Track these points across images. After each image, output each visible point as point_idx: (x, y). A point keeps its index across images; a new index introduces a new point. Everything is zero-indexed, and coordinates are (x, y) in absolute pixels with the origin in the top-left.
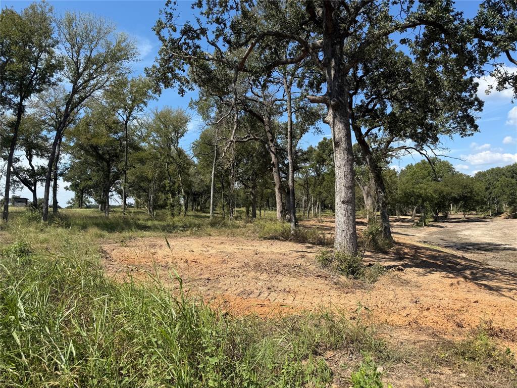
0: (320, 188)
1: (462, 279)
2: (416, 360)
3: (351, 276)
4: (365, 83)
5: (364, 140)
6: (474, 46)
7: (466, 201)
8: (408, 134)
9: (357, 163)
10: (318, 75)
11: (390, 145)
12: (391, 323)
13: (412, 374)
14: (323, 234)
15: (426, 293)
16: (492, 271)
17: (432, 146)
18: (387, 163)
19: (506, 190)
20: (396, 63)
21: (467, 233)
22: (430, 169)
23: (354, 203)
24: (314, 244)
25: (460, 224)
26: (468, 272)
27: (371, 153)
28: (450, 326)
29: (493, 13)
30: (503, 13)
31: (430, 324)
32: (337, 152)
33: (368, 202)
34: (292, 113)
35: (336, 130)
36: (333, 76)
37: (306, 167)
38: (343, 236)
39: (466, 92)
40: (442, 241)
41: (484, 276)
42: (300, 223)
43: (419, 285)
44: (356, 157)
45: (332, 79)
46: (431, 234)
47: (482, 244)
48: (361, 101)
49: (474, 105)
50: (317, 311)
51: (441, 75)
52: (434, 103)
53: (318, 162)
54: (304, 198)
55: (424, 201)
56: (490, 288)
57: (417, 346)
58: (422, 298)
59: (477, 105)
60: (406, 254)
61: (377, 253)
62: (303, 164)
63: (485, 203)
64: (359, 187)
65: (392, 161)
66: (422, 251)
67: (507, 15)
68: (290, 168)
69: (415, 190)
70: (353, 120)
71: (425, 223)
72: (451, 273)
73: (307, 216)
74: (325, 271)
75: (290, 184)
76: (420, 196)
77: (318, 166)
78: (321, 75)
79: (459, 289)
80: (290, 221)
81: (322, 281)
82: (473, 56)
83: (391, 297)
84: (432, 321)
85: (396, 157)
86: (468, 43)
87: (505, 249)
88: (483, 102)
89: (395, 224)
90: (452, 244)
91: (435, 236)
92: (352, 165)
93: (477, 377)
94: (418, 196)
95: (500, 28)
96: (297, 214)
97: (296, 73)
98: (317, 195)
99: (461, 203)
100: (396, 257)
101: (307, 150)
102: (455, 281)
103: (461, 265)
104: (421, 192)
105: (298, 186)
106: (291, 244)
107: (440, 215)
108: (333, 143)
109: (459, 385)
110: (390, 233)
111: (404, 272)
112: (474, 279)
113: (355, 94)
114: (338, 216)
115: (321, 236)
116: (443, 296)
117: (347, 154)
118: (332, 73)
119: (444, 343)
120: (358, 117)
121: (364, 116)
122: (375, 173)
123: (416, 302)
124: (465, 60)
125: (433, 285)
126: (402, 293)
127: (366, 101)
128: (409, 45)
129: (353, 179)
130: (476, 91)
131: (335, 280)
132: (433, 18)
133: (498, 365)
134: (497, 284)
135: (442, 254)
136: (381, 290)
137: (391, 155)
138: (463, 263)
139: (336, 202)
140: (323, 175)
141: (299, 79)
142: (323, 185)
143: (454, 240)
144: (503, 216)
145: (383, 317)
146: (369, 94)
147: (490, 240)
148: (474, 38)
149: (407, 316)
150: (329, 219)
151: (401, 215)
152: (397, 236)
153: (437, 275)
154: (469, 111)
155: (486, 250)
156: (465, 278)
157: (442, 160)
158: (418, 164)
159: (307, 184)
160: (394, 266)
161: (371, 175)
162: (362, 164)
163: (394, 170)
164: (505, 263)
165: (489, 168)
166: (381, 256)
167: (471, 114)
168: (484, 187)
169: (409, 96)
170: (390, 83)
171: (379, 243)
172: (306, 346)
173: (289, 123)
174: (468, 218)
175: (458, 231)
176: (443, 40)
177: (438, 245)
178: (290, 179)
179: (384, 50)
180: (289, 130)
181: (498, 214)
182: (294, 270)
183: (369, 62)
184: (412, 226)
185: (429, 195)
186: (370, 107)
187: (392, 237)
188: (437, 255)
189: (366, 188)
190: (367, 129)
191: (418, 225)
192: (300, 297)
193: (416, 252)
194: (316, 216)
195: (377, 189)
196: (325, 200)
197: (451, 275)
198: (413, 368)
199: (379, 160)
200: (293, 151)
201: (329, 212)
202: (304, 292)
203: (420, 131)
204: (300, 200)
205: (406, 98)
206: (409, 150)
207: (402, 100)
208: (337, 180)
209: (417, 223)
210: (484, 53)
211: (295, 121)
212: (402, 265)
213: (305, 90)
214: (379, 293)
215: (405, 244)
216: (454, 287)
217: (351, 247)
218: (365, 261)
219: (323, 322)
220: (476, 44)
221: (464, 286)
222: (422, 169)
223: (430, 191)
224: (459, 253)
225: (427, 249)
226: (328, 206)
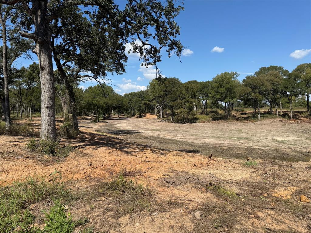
0: (31, 97)
1: (115, 149)
2: (88, 197)
3: (51, 155)
4: (63, 32)
5: (62, 68)
6: (123, 26)
7: (119, 109)
8: (89, 68)
9: (58, 82)
10: (29, 18)
11: (79, 74)
12: (75, 179)
13: (85, 205)
14: (32, 129)
15: (96, 159)
16: (129, 143)
17: (103, 77)
18: (77, 84)
19: (137, 103)
20: (82, 24)
21: (119, 125)
22: (102, 90)
23: (54, 108)
24: (24, 136)
25: (116, 120)
26: (118, 145)
27: (67, 77)
28: (107, 175)
29: (132, 11)
30: (137, 13)
31: (97, 176)
32: (43, 73)
33: (65, 108)
34: (6, 41)
35: (42, 59)
36: (39, 22)
37: (19, 82)
38: (46, 129)
39: (120, 50)
40: (107, 130)
41: (125, 146)
42: (13, 122)
43: (93, 155)
44: (57, 79)
45: (39, 23)
46: (102, 126)
47: (126, 130)
48: (60, 43)
49: (123, 58)
50: (25, 180)
51: (107, 37)
52: (103, 53)
53: (29, 79)
54: (18, 104)
55: (98, 108)
56: (127, 152)
57: (89, 189)
58: (93, 162)
59: (125, 58)
60: (87, 138)
61: (69, 139)
62: (17, 79)
63: (128, 110)
64: (59, 98)
65: (80, 83)
66: (96, 136)
67: (138, 14)
68: (5, 81)
69: (93, 102)
70: (55, 55)
71: (98, 121)
72: (110, 147)
73: (20, 117)
74: (33, 154)
75: (5, 93)
76: (96, 105)
77: (29, 81)
78: (31, 18)
79: (113, 155)
80: (5, 120)
81: (30, 161)
82: (123, 31)
83: (76, 164)
84: (98, 174)
85: (82, 81)
86: (121, 24)
87: (136, 133)
88: (127, 57)
89: (81, 121)
90: (112, 131)
91: (103, 127)
92: (53, 84)
93: (117, 198)
94: (95, 105)
95: (135, 20)
96: (11, 116)
97: (10, 12)
98: (28, 102)
99: (117, 110)
100: (80, 140)
101: (20, 69)
102: (111, 151)
103: (115, 142)
104: (97, 103)
105: (13, 95)
106: (5, 137)
107: (107, 116)
108: (40, 67)
109: (108, 204)
110: (78, 126)
111: (85, 149)
112: (121, 149)
113: (56, 38)
114: (43, 117)
115: (31, 130)
116: (105, 159)
117: (50, 76)
118: (39, 19)
119: (103, 184)
120: (58, 53)
121: (62, 53)
122: (69, 90)
123: (90, 165)
124: (119, 32)
125: (100, 154)
126: (83, 161)
127: (63, 43)
128: (90, 15)
129: (54, 93)
130: (124, 51)
131: (40, 159)
132: (103, 4)
133: (127, 189)
134: (130, 150)
135: (106, 137)
136: (71, 161)
137: (79, 80)
138: (116, 141)
139: (42, 107)
140: (33, 88)
141: (13, 17)
142: (33, 95)
143: (113, 129)
144: (135, 116)
145: (71, 176)
146: (66, 39)
147: (130, 128)
148: (123, 22)
149: (85, 173)
150: (38, 119)
151: (85, 116)
152: (82, 128)
153: (102, 149)
154: (121, 61)
155: (127, 134)
156: (116, 148)
157: (108, 86)
158: (95, 87)
159: (21, 93)
160: (79, 146)
161: (67, 91)
162: (61, 83)
163: (82, 89)
164: (135, 140)
165: (130, 92)
166: (72, 140)
167: (122, 63)
168: (128, 102)
169: (90, 46)
170: (78, 35)
171: (71, 133)
172: (15, 204)
173: (4, 47)
174: (120, 118)
175: (115, 124)
176: (108, 18)
177: (105, 132)
178: (5, 90)
179: (75, 14)
180: (4, 52)
181: (133, 115)
182: (7, 155)
183: (65, 19)
184: (91, 122)
185: (101, 105)
186: (66, 47)
187: (79, 129)
188: (104, 138)
189: (63, 99)
190: (64, 61)
191: (95, 122)
192: (12, 173)
193: (92, 137)
194: (28, 116)
195: (70, 100)
196: (35, 106)
197: (110, 148)
198: (86, 202)
199: (72, 82)
200: (8, 68)
201: (37, 114)
202: (15, 170)
203: (96, 67)
204: (14, 105)
205: (88, 46)
206: (90, 78)
207: (86, 47)
208: (43, 93)
209: (94, 120)
210: (128, 31)
211: (10, 47)
212: (84, 145)
213: (18, 26)
214: (69, 163)
215: (86, 132)
216: (111, 154)
217: (52, 136)
218: (60, 145)
219: (29, 187)
220: (124, 25)
221: (115, 153)
222: (97, 90)
223: (101, 102)
224: (115, 136)
225: (99, 135)
226: (36, 109)
